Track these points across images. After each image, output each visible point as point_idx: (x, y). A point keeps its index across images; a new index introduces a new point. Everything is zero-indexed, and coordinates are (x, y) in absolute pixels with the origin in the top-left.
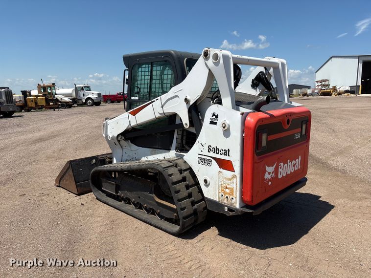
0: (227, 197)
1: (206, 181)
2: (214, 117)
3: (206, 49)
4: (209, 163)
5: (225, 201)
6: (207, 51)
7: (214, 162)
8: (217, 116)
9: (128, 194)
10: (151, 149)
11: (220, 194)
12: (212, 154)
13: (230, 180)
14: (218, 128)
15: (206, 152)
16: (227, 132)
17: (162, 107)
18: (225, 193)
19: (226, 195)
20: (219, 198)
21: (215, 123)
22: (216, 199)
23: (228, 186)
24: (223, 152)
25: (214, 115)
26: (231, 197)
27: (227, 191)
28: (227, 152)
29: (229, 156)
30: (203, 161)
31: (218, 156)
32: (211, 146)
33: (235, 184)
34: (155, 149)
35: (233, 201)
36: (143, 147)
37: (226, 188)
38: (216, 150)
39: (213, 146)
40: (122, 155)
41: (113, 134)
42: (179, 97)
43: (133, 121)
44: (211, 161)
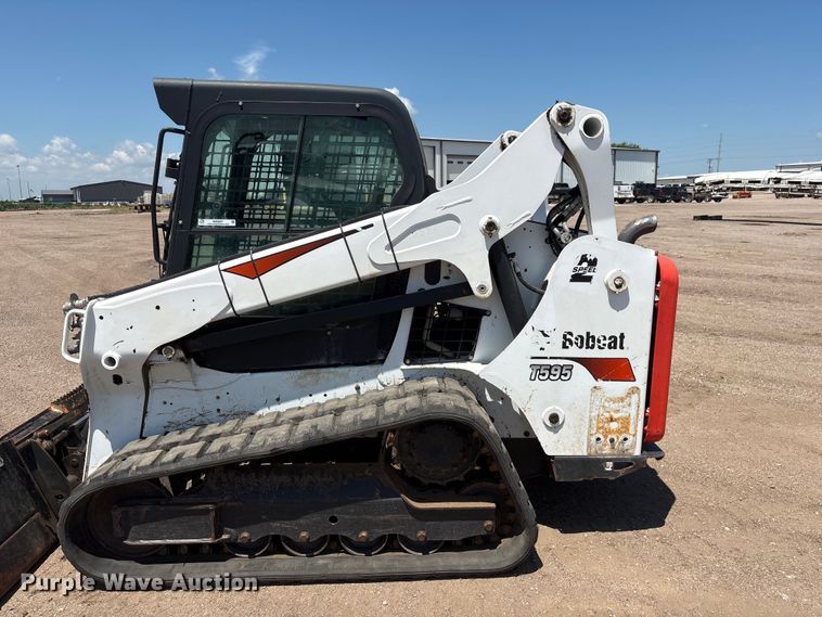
0: (612, 441)
1: (554, 418)
2: (585, 265)
3: (564, 105)
4: (564, 372)
5: (607, 450)
6: (569, 110)
7: (578, 367)
8: (593, 263)
10: (299, 372)
11: (593, 439)
12: (574, 351)
13: (622, 400)
14: (596, 291)
15: (555, 348)
16: (618, 296)
17: (391, 246)
18: (607, 432)
19: (610, 437)
20: (589, 446)
21: (589, 279)
22: (582, 451)
23: (615, 416)
24: (607, 342)
25: (584, 259)
26: (621, 438)
27: (614, 425)
28: (616, 342)
29: (622, 347)
30: (544, 370)
31: (595, 353)
32: (571, 334)
33: (634, 406)
34: (314, 371)
35: (628, 443)
36: (253, 371)
37: (612, 420)
38: (588, 340)
39: (579, 330)
40: (145, 413)
41: (127, 348)
42: (458, 220)
43: (248, 296)
44: (571, 368)
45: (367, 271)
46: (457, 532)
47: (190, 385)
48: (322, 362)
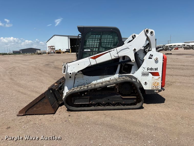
0: (156, 87)
1: (146, 83)
2: (151, 56)
3: (147, 29)
4: (147, 75)
5: (155, 88)
6: (148, 30)
7: (150, 74)
8: (152, 56)
9: (99, 101)
10: (100, 76)
11: (152, 86)
12: (149, 71)
13: (157, 79)
14: (153, 60)
15: (146, 70)
16: (156, 61)
17: (117, 53)
18: (155, 85)
19: (155, 86)
20: (152, 88)
21: (151, 58)
22: (151, 89)
23: (156, 82)
24: (155, 69)
25: (151, 55)
26: (157, 86)
27: (156, 84)
28: (156, 69)
29: (157, 70)
30: (144, 74)
31: (153, 71)
32: (148, 68)
33: (159, 81)
34: (103, 76)
35: (158, 87)
36: (93, 76)
37: (156, 83)
38: (151, 69)
39: (150, 67)
40: (74, 83)
41: (73, 71)
42: (129, 49)
43: (93, 62)
44: (148, 74)
45: (113, 58)
46: (130, 102)
47: (82, 78)
48: (104, 74)
